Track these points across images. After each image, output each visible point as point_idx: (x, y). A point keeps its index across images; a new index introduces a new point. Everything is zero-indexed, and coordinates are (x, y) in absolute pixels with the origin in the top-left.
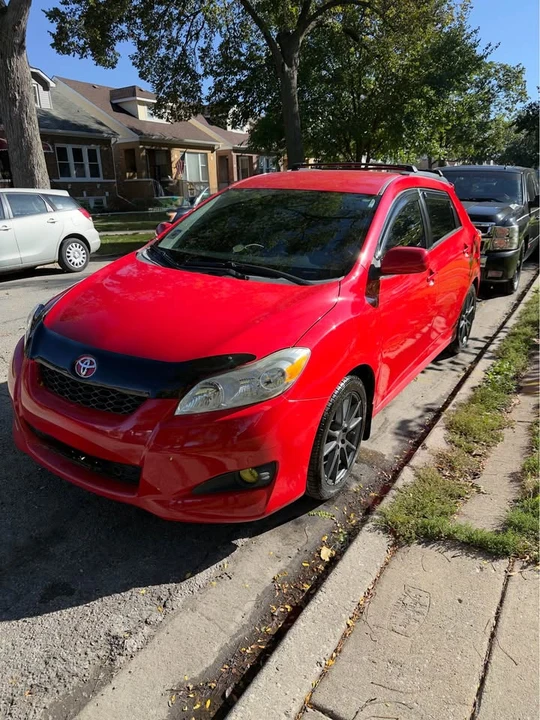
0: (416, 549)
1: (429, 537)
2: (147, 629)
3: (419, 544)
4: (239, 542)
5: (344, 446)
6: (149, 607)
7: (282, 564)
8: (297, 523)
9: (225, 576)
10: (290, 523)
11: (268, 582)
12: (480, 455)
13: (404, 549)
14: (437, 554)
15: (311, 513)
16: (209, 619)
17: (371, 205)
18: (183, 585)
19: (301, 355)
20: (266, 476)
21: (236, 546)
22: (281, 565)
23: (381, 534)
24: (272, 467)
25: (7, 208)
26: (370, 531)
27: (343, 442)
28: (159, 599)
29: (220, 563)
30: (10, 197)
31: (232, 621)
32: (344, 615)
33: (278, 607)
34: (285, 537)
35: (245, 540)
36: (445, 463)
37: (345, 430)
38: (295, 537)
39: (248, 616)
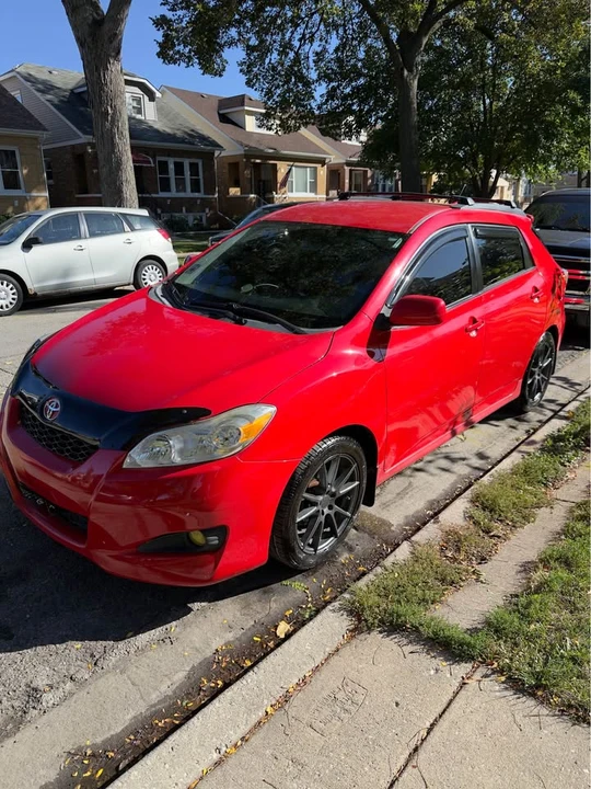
0: (376, 637)
1: (393, 626)
2: (69, 685)
3: (380, 632)
4: (196, 606)
5: (332, 512)
6: (79, 663)
7: (231, 634)
8: (265, 592)
9: (168, 641)
10: (257, 591)
11: (209, 653)
12: (499, 537)
13: (362, 636)
14: (395, 647)
15: (284, 582)
16: (133, 684)
17: (396, 245)
18: (121, 644)
19: (265, 413)
20: (214, 540)
21: (190, 610)
22: (230, 636)
23: (345, 616)
24: (222, 531)
25: (84, 227)
26: (334, 611)
27: (330, 507)
28: (92, 656)
29: (168, 626)
30: (88, 216)
31: (156, 689)
32: (266, 702)
33: (209, 681)
34: (247, 606)
35: (203, 604)
36: (453, 541)
37: (333, 495)
38: (257, 607)
39: (174, 687)
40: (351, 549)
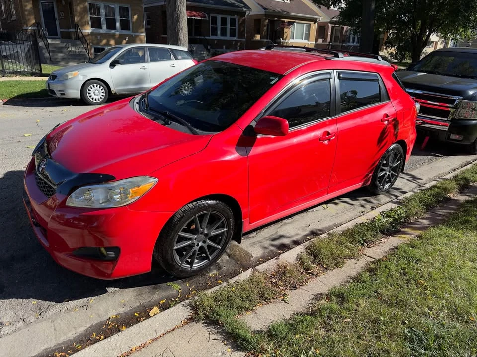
0: (199, 328)
1: (212, 321)
2: (21, 323)
3: (204, 323)
4: (110, 289)
5: (205, 245)
6: (31, 312)
7: (123, 309)
9: (85, 308)
11: (105, 319)
12: (313, 274)
13: (193, 323)
14: (207, 335)
15: (168, 283)
16: (55, 330)
18: (59, 306)
20: (112, 254)
21: (107, 291)
22: (122, 311)
23: (189, 310)
24: (116, 250)
25: (147, 56)
26: (183, 306)
27: (204, 242)
28: (40, 309)
29: (89, 299)
30: (150, 49)
31: (64, 334)
32: (115, 353)
33: (97, 335)
34: (140, 294)
35: (116, 289)
36: (282, 272)
37: (206, 235)
38: (146, 296)
39: (75, 335)
40: (219, 268)
